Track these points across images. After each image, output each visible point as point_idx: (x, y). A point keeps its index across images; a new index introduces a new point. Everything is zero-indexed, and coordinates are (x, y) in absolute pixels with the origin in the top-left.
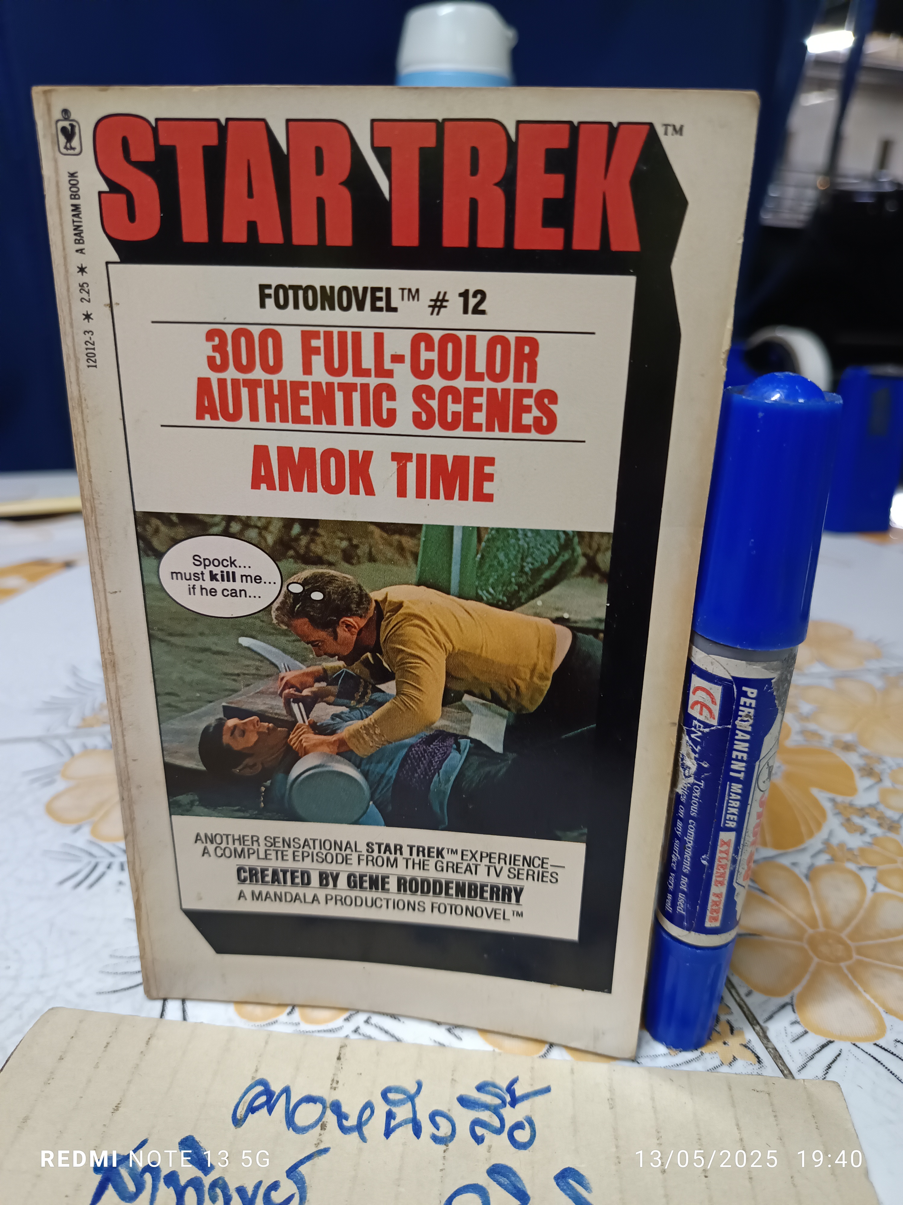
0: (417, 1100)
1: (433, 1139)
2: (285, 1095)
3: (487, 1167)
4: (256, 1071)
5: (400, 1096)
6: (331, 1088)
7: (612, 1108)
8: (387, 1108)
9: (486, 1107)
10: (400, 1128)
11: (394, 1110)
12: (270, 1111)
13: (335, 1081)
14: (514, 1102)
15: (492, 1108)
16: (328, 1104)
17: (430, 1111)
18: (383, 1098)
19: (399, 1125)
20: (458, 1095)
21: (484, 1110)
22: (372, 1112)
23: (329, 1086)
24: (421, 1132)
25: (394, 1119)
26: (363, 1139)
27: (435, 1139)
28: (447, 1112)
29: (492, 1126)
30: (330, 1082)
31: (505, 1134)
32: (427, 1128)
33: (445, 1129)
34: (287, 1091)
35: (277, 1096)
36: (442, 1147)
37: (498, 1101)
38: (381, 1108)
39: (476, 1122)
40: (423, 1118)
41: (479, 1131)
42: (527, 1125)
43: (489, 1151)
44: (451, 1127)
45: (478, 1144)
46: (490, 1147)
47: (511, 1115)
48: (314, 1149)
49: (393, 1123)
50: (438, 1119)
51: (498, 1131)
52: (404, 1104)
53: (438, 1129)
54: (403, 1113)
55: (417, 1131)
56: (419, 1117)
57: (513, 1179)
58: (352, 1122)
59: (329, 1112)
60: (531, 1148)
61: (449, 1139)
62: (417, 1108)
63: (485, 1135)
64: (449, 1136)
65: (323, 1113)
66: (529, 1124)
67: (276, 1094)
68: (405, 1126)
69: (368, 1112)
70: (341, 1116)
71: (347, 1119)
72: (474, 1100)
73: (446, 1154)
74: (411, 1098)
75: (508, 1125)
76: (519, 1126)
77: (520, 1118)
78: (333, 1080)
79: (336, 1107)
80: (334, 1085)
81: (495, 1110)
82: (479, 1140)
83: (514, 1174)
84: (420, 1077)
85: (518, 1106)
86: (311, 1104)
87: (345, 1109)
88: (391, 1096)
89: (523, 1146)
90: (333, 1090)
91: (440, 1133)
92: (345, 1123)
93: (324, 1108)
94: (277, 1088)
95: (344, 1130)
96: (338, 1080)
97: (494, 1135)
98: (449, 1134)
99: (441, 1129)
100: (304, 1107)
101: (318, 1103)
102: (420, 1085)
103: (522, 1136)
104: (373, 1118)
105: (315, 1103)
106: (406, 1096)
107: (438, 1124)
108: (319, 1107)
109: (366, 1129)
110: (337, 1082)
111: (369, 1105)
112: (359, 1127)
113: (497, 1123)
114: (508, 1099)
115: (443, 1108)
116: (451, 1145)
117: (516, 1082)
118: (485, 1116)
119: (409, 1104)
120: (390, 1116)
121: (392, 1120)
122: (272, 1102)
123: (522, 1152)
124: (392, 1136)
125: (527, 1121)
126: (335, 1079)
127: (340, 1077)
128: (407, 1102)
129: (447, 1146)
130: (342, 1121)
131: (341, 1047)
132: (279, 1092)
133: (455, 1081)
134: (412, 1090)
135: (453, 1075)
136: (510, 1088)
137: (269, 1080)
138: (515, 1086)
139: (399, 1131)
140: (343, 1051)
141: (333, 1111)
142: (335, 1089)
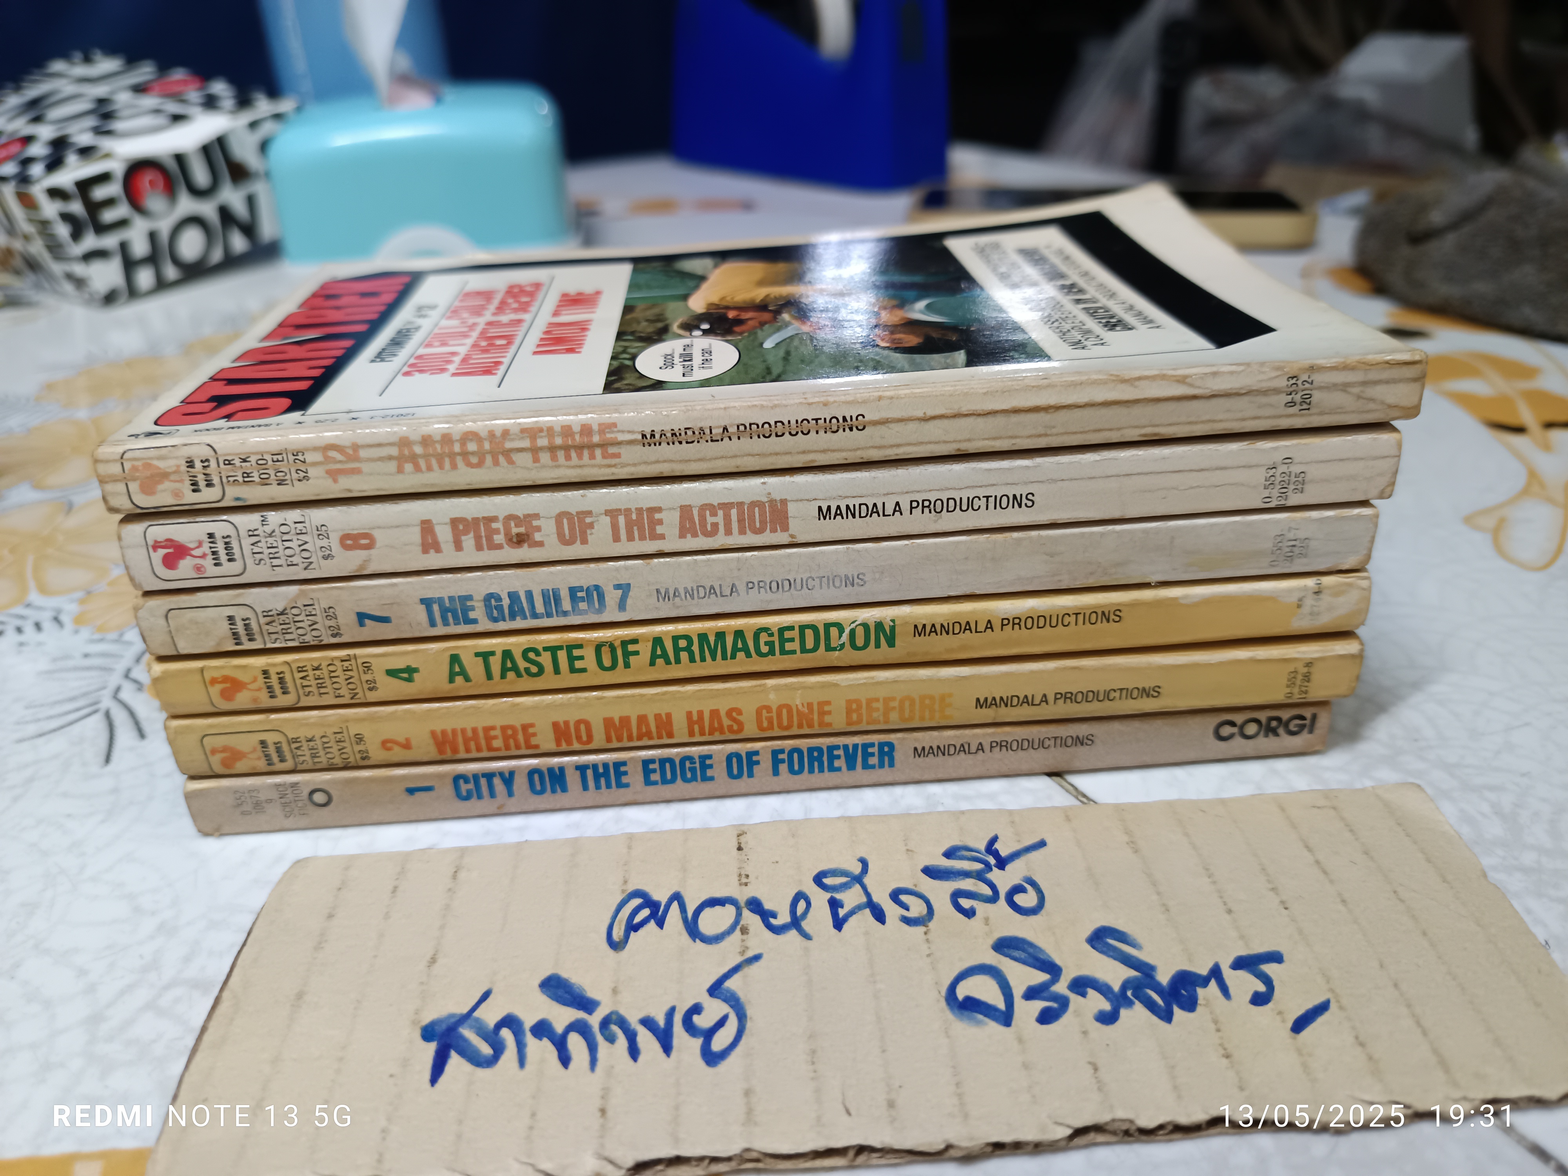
0: (867, 880)
1: (904, 922)
2: (675, 902)
3: (991, 942)
4: (625, 882)
5: (843, 880)
6: (741, 885)
7: (1136, 852)
8: (827, 895)
9: (966, 874)
10: (854, 916)
11: (838, 896)
12: (661, 924)
13: (743, 876)
14: (1002, 863)
15: (974, 874)
16: (742, 903)
17: (890, 890)
18: (818, 886)
19: (852, 913)
20: (921, 866)
21: (963, 879)
22: (809, 904)
24: (885, 916)
25: (842, 907)
26: (807, 936)
27: (908, 920)
28: (914, 888)
29: (981, 895)
30: (737, 878)
31: (1002, 901)
32: (892, 911)
33: (917, 908)
34: (677, 897)
35: (665, 905)
36: (921, 929)
37: (979, 866)
38: (820, 899)
39: (958, 896)
40: (882, 898)
41: (965, 903)
42: (1028, 887)
43: (987, 924)
44: (925, 905)
45: (969, 918)
46: (987, 920)
47: (1003, 879)
48: (738, 959)
49: (842, 912)
50: (903, 898)
51: (994, 899)
52: (850, 888)
53: (907, 910)
54: (851, 898)
55: (879, 916)
56: (875, 899)
57: (1030, 950)
58: (784, 916)
59: (746, 913)
60: (1043, 912)
61: (927, 918)
62: (869, 890)
63: (976, 905)
64: (926, 915)
65: (739, 915)
66: (1031, 885)
67: (663, 904)
68: (860, 912)
69: (802, 905)
70: (766, 916)
71: (774, 916)
72: (946, 869)
73: (929, 936)
74: (858, 879)
75: (1003, 890)
76: (1018, 889)
77: (1017, 880)
78: (740, 875)
79: (755, 905)
80: (744, 880)
81: (979, 876)
82: (968, 913)
83: (1031, 944)
84: (862, 854)
85: (1008, 868)
86: (718, 908)
87: (768, 906)
88: (828, 881)
89: (1033, 911)
90: (743, 887)
91: (913, 913)
92: (773, 921)
93: (738, 908)
94: (661, 896)
95: (777, 930)
96: (747, 873)
98: (925, 912)
99: (911, 909)
100: (707, 913)
101: (727, 905)
102: (864, 862)
103: (1027, 900)
104: (811, 910)
105: (724, 906)
106: (849, 879)
107: (906, 904)
108: (730, 910)
109: (806, 925)
110: (747, 876)
111: (800, 896)
112: (795, 924)
113: (987, 891)
114: (992, 861)
115: (906, 885)
116: (931, 925)
117: (996, 841)
119: (858, 887)
120: (834, 905)
121: (840, 909)
122: (660, 913)
123: (1033, 919)
124: (846, 927)
125: (1027, 883)
126: (743, 873)
127: (749, 869)
128: (854, 884)
129: (927, 926)
130: (768, 920)
131: (738, 836)
132: (666, 900)
133: (911, 851)
134: (857, 869)
135: (906, 845)
136: (990, 848)
137: (647, 888)
138: (997, 846)
139: (852, 921)
140: (743, 839)
141: (752, 911)
142: (746, 884)
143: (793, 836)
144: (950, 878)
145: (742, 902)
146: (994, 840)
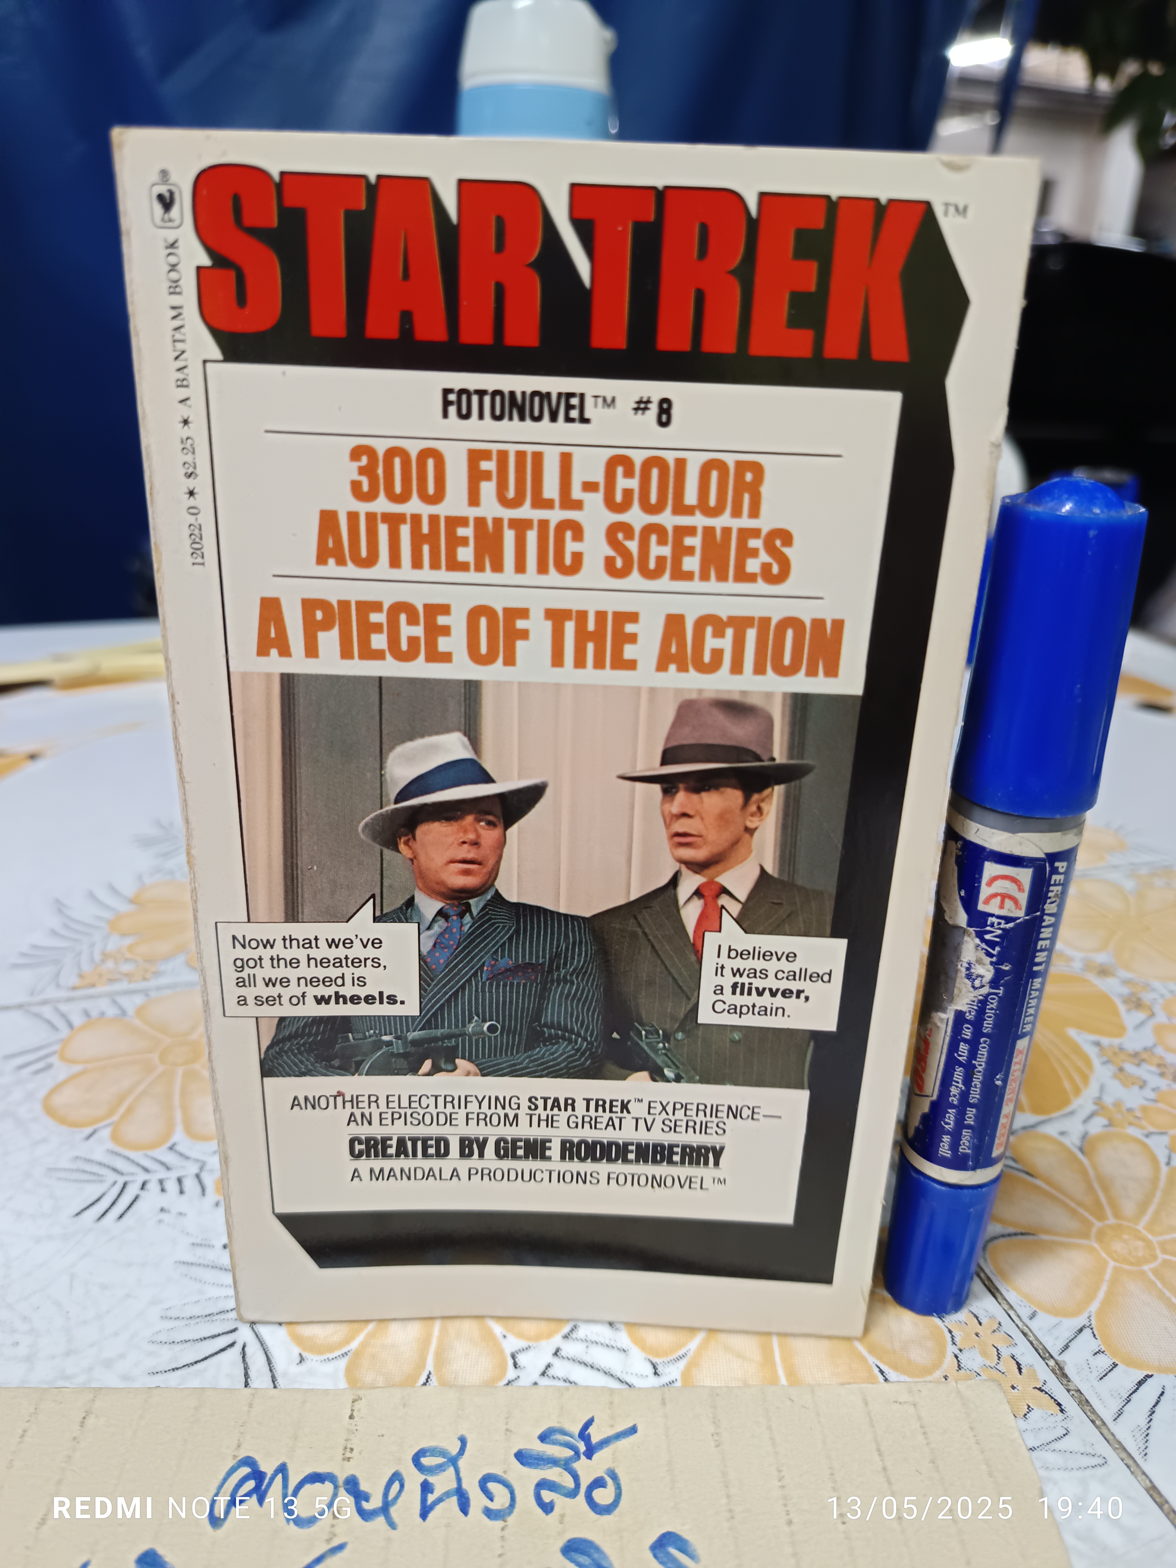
0: (461, 1463)
1: (486, 1515)
2: (280, 1475)
3: (561, 1543)
4: (238, 1446)
5: (440, 1460)
6: (344, 1459)
7: (718, 1446)
8: (421, 1478)
9: (554, 1462)
10: (441, 1504)
11: (431, 1479)
12: (261, 1501)
13: (348, 1450)
14: (590, 1453)
15: (563, 1463)
16: (341, 1481)
17: (480, 1476)
18: (415, 1465)
19: (439, 1500)
20: (515, 1450)
21: (551, 1468)
22: (402, 1486)
23: (341, 1457)
24: (469, 1506)
25: (432, 1492)
26: (392, 1525)
27: (489, 1513)
28: (503, 1475)
29: (564, 1487)
30: (342, 1452)
31: (581, 1496)
32: (477, 1500)
33: (501, 1499)
34: (282, 1469)
35: (270, 1478)
36: (499, 1524)
37: (569, 1453)
38: (414, 1479)
39: (542, 1485)
40: (471, 1487)
41: (547, 1496)
42: (609, 1481)
43: (561, 1522)
44: (509, 1495)
45: (547, 1515)
46: (562, 1516)
47: (587, 1470)
48: (324, 1548)
49: (431, 1498)
50: (492, 1486)
51: (572, 1494)
52: (444, 1471)
53: (492, 1500)
54: (443, 1482)
55: (464, 1507)
56: (465, 1486)
57: (596, 1556)
58: (375, 1503)
59: (342, 1492)
60: (616, 1511)
61: (507, 1511)
62: (461, 1475)
63: (556, 1500)
64: (508, 1508)
65: (335, 1494)
66: (612, 1479)
67: (269, 1476)
68: (448, 1500)
69: (396, 1486)
70: (359, 1496)
71: (367, 1499)
72: (538, 1455)
73: (506, 1533)
74: (453, 1461)
75: (585, 1483)
76: (599, 1483)
77: (600, 1473)
78: (345, 1448)
79: (352, 1485)
80: (348, 1455)
81: (566, 1465)
82: (547, 1508)
83: (597, 1549)
84: (463, 1432)
85: (595, 1457)
86: (318, 1485)
87: (364, 1486)
88: (426, 1461)
89: (607, 1510)
90: (346, 1462)
91: (495, 1505)
92: (366, 1506)
93: (336, 1487)
94: (268, 1467)
95: (365, 1515)
96: (352, 1446)
97: (568, 1500)
98: (507, 1504)
99: (496, 1499)
100: (307, 1489)
101: (327, 1483)
102: (463, 1441)
103: (603, 1496)
104: (403, 1494)
105: (323, 1483)
106: (446, 1460)
107: (491, 1493)
108: (328, 1486)
109: (393, 1511)
110: (352, 1450)
111: (396, 1477)
112: (385, 1509)
113: (569, 1483)
114: (582, 1447)
115: (497, 1471)
116: (511, 1519)
117: (591, 1424)
118: (554, 1474)
119: (451, 1470)
120: (426, 1488)
121: (430, 1495)
122: (263, 1487)
123: (606, 1518)
124: (431, 1516)
125: (609, 1476)
126: (349, 1446)
127: (355, 1443)
128: (449, 1466)
129: (505, 1521)
130: (361, 1503)
131: (353, 1402)
132: (272, 1472)
133: (510, 1431)
134: (454, 1450)
135: (507, 1424)
136: (584, 1434)
137: (257, 1457)
138: (591, 1430)
139: (439, 1508)
140: (357, 1405)
141: (348, 1491)
142: (349, 1459)
143: (404, 1405)
144: (539, 1465)
145: (341, 1479)
146: (589, 1423)
